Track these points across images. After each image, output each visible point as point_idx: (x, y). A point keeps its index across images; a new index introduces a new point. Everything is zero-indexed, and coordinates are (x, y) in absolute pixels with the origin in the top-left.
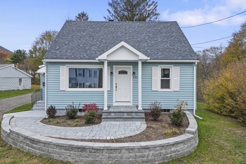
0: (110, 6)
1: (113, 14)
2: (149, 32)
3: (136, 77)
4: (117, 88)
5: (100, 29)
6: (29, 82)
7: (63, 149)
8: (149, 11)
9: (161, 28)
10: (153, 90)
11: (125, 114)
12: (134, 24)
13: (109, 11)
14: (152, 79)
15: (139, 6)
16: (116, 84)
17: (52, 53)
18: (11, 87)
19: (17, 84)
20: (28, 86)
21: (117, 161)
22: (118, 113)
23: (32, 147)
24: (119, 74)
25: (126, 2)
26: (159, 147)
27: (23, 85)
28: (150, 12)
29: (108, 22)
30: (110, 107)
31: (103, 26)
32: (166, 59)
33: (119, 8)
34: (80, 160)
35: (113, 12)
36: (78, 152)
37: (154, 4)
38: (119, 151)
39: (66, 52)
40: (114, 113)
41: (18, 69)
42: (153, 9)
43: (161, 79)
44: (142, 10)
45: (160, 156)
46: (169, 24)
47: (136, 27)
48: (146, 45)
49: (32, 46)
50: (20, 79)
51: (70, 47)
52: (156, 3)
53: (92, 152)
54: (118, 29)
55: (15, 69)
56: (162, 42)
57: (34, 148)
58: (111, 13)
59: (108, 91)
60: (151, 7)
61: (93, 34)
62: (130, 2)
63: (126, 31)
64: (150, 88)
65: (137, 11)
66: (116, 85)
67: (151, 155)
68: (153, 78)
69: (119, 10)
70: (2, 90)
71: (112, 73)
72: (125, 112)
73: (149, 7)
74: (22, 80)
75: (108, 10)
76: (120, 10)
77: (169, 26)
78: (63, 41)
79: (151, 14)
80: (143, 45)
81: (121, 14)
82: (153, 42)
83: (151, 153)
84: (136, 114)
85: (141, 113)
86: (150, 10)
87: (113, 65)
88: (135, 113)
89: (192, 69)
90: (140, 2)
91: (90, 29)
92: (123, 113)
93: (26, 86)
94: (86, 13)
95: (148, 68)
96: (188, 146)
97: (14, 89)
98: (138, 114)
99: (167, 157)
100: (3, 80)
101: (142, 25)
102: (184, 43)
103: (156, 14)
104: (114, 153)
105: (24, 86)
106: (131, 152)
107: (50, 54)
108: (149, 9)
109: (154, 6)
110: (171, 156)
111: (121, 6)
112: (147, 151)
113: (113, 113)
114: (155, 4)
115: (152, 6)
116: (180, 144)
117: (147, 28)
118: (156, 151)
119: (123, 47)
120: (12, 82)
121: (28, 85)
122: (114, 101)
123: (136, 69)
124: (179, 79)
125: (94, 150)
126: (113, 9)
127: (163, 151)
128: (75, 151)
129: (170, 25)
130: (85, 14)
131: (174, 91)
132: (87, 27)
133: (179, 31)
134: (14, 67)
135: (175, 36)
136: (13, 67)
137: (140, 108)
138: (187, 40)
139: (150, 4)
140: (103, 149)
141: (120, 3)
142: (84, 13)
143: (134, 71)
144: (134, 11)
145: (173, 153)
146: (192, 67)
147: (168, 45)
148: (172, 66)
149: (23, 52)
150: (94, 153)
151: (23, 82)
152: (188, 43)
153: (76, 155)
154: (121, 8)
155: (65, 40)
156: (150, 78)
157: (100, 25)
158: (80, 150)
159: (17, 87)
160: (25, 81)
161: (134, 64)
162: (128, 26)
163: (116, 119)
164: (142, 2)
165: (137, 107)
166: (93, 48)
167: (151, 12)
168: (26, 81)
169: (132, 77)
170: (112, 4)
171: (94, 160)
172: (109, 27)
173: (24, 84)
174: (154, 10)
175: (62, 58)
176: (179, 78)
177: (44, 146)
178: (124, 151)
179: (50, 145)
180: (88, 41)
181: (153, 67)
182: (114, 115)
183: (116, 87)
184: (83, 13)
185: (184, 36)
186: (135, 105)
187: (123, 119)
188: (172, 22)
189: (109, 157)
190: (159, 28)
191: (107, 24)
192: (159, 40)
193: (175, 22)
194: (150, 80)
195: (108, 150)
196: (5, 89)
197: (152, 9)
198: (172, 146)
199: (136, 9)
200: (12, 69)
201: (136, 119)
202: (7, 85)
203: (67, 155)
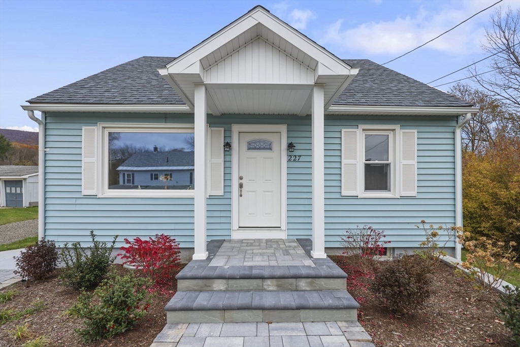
3: (297, 158)
4: (242, 189)
10: (344, 193)
11: (269, 282)
14: (342, 163)
16: (241, 178)
22: (242, 281)
24: (249, 149)
30: (219, 247)
40: (224, 281)
43: (366, 165)
59: (219, 198)
64: (337, 190)
66: (241, 181)
68: (344, 161)
71: (228, 146)
72: (266, 273)
84: (311, 284)
85: (332, 281)
87: (231, 123)
88: (309, 280)
89: (450, 135)
92: (259, 282)
95: (330, 131)
98: (323, 282)
113: (220, 281)
119: (259, 38)
122: (235, 226)
124: (416, 164)
131: (402, 198)
137: (319, 253)
143: (291, 141)
146: (451, 129)
148: (397, 127)
156: (337, 159)
161: (292, 120)
163: (228, 314)
165: (306, 244)
169: (284, 159)
176: (414, 162)
181: (343, 130)
182: (222, 288)
183: (241, 186)
186: (295, 238)
187: (260, 312)
194: (337, 165)
201: (316, 311)
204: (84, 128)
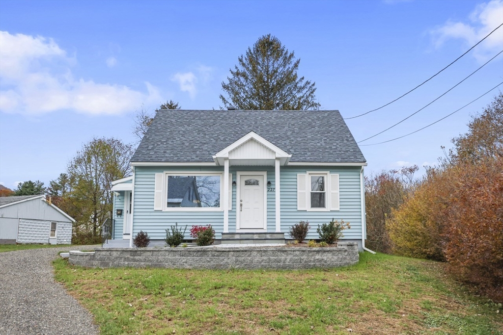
0: (226, 91)
1: (230, 104)
2: (293, 125)
4: (242, 207)
5: (214, 121)
6: (69, 231)
7: (178, 254)
8: (300, 99)
9: (313, 120)
10: (299, 209)
12: (270, 114)
13: (223, 99)
15: (280, 89)
16: (241, 201)
17: (143, 154)
18: (37, 238)
19: (48, 233)
20: (66, 238)
21: (246, 265)
22: (246, 235)
23: (134, 260)
24: (246, 184)
25: (256, 82)
26: (298, 251)
27: (59, 236)
28: (301, 101)
29: (228, 111)
31: (219, 116)
32: (317, 161)
33: (242, 94)
34: (199, 266)
35: (230, 101)
36: (197, 256)
37: (308, 86)
38: (249, 253)
39: (165, 152)
41: (52, 205)
42: (308, 95)
43: (311, 193)
44: (287, 96)
45: (301, 262)
46: (326, 114)
47: (273, 118)
48: (287, 143)
49: (69, 166)
50: (54, 223)
51: (170, 146)
52: (313, 85)
53: (214, 256)
54: (243, 121)
55: (45, 205)
56: (312, 139)
57: (138, 261)
58: (227, 102)
59: (230, 211)
60: (304, 91)
61: (204, 128)
62: (264, 82)
63: (256, 123)
64: (295, 207)
65: (277, 98)
66: (241, 203)
67: (288, 260)
68: (298, 191)
69: (243, 97)
70: (21, 242)
71: (234, 183)
73: (299, 91)
74: (57, 225)
75: (222, 97)
76: (245, 97)
77: (326, 117)
78: (157, 138)
79: (305, 105)
80: (283, 143)
81: (246, 104)
82: (299, 139)
83: (289, 257)
85: (279, 235)
86: (303, 97)
87: (236, 171)
88: (271, 234)
89: (358, 177)
90: (282, 82)
91: (199, 122)
92: (252, 235)
93: (63, 238)
94: (176, 104)
95: (290, 175)
96: (338, 258)
97: (41, 242)
98: (275, 235)
99: (310, 265)
100: (25, 224)
101: (282, 115)
102: (348, 140)
103: (313, 105)
104: (243, 255)
105: (59, 238)
106: (264, 255)
107: (140, 155)
108: (300, 96)
109: (309, 90)
110: (315, 265)
111: (247, 89)
112: (283, 254)
114: (310, 87)
115: (306, 90)
116: (327, 253)
117: (290, 120)
118: (295, 256)
119: (252, 140)
120: (39, 229)
121: (66, 235)
122: (238, 227)
123: (272, 177)
124: (339, 193)
125: (217, 253)
126: (231, 94)
127: (304, 257)
128: (193, 256)
129: (328, 115)
130: (174, 105)
131: (331, 211)
132: (194, 119)
133: (343, 124)
134: (45, 200)
135: (334, 130)
136: (43, 201)
138: (351, 136)
139: (302, 86)
140: (228, 251)
141: (244, 83)
142: (172, 104)
143: (269, 180)
144: (271, 98)
145: (317, 262)
146: (357, 173)
147: (322, 143)
148: (328, 172)
149: (36, 187)
150: (217, 256)
151: (58, 229)
152: (353, 140)
153: (195, 260)
154: (247, 92)
155: (161, 137)
156: (295, 190)
157: (214, 115)
158: (199, 253)
159: (48, 238)
160: (61, 228)
161: (269, 169)
162: (260, 117)
164: (286, 83)
166: (205, 147)
167: (304, 100)
168: (63, 228)
169: (266, 190)
170: (229, 85)
171: (217, 265)
172: (229, 118)
173: (60, 234)
174: (310, 97)
175: (159, 161)
176: (338, 191)
177: (152, 255)
178: (255, 253)
179: (160, 252)
180: (196, 138)
181: (298, 174)
182: (238, 236)
183: (241, 205)
184: (170, 104)
185: (348, 131)
187: (252, 240)
188: (331, 111)
189: (237, 261)
190: (310, 120)
191: (225, 114)
192: (309, 137)
193: (335, 111)
194: (295, 193)
195: (235, 252)
196: (27, 240)
197: (305, 95)
198: (316, 254)
199: (274, 95)
200: (41, 202)
201: (271, 240)
202: (31, 232)
203: (183, 261)
204: (156, 174)
